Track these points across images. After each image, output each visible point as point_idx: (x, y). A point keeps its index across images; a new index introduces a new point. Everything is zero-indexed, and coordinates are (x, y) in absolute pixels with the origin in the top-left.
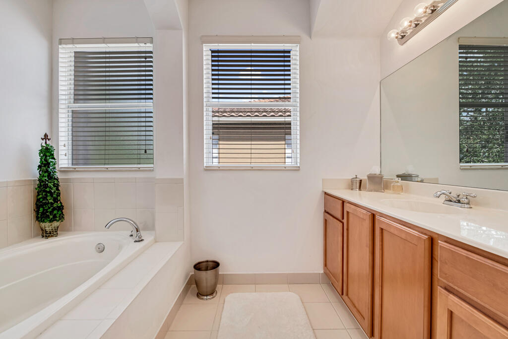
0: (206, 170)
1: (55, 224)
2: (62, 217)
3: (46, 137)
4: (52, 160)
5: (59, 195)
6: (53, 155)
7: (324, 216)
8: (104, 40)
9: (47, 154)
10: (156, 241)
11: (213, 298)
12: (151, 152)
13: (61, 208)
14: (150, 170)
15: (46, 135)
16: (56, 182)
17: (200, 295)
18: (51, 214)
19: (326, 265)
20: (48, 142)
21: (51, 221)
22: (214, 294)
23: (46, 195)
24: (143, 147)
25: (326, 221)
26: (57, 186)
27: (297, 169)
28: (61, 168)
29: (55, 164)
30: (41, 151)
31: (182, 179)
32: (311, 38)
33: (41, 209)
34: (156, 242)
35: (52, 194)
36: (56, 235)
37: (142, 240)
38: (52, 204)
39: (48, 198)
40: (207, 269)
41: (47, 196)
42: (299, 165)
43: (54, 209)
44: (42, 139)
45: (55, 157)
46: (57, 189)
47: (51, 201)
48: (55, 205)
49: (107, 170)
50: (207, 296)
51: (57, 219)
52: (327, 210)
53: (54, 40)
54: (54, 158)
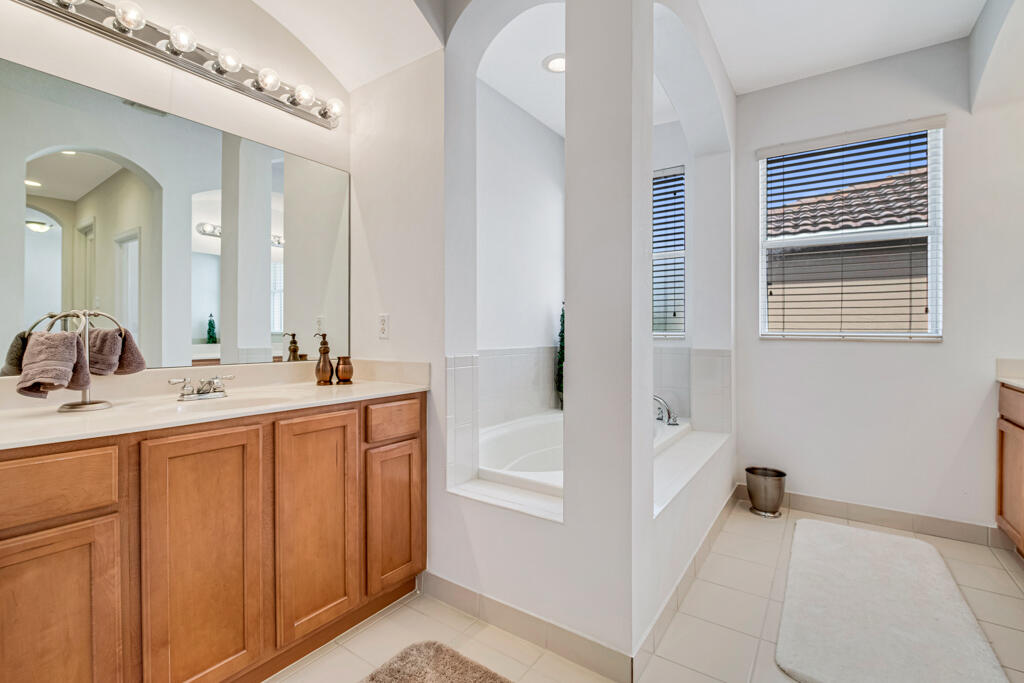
0: (762, 339)
7: (999, 424)
11: (776, 517)
12: (682, 315)
14: (681, 339)
17: (755, 509)
19: (1001, 512)
22: (778, 513)
24: (672, 309)
25: (1002, 434)
27: (937, 341)
31: (730, 352)
32: (970, 111)
34: (694, 430)
37: (677, 424)
40: (765, 475)
42: (940, 334)
50: (766, 512)
52: (1007, 415)
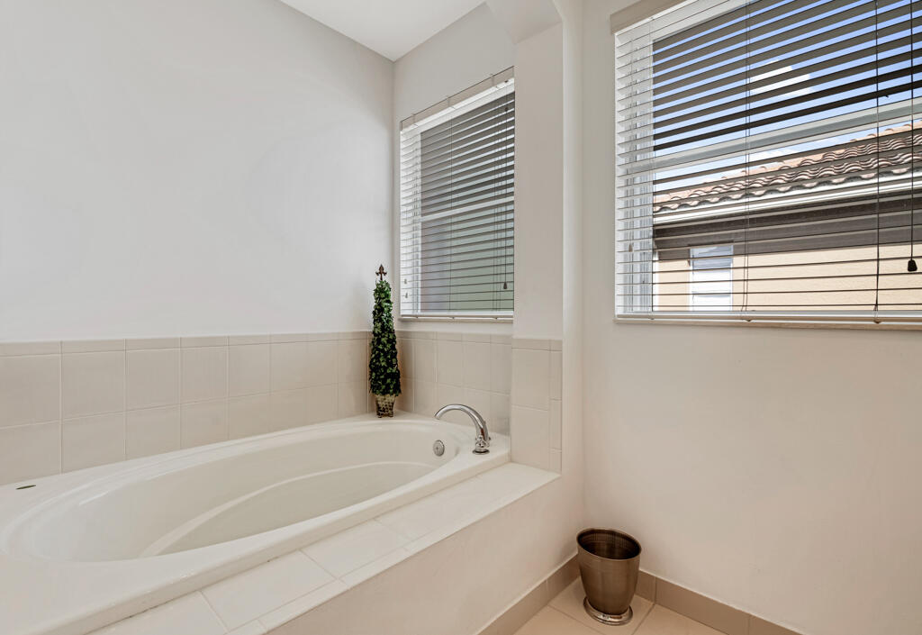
0: (618, 323)
1: (390, 398)
2: (397, 390)
3: (381, 272)
4: (386, 304)
5: (394, 356)
6: (388, 296)
8: (450, 101)
9: (382, 293)
10: (511, 459)
11: (622, 623)
13: (396, 376)
14: (509, 322)
15: (381, 268)
16: (391, 337)
18: (383, 384)
20: (384, 278)
21: (384, 393)
22: (624, 617)
23: (379, 354)
24: (503, 278)
26: (392, 341)
28: (403, 316)
29: (389, 310)
30: (376, 291)
31: (560, 343)
33: (374, 374)
34: (511, 461)
35: (386, 354)
36: (390, 415)
37: (486, 451)
38: (385, 368)
39: (381, 360)
41: (380, 356)
43: (388, 376)
44: (377, 274)
45: (391, 300)
46: (393, 347)
47: (383, 364)
48: (388, 371)
49: (453, 320)
50: (605, 613)
51: (391, 391)
53: (394, 126)
54: (389, 301)
